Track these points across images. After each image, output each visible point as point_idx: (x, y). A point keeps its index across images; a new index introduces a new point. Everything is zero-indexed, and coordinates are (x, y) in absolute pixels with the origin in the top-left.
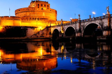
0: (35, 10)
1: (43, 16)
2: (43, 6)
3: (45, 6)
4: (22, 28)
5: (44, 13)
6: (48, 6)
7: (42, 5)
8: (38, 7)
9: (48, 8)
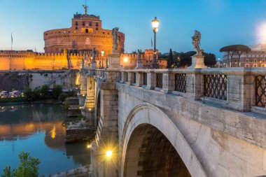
0: (71, 34)
1: (86, 46)
2: (87, 25)
3: (90, 25)
4: (20, 74)
5: (88, 39)
6: (97, 25)
7: (84, 25)
8: (77, 28)
9: (97, 29)
